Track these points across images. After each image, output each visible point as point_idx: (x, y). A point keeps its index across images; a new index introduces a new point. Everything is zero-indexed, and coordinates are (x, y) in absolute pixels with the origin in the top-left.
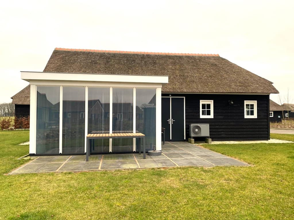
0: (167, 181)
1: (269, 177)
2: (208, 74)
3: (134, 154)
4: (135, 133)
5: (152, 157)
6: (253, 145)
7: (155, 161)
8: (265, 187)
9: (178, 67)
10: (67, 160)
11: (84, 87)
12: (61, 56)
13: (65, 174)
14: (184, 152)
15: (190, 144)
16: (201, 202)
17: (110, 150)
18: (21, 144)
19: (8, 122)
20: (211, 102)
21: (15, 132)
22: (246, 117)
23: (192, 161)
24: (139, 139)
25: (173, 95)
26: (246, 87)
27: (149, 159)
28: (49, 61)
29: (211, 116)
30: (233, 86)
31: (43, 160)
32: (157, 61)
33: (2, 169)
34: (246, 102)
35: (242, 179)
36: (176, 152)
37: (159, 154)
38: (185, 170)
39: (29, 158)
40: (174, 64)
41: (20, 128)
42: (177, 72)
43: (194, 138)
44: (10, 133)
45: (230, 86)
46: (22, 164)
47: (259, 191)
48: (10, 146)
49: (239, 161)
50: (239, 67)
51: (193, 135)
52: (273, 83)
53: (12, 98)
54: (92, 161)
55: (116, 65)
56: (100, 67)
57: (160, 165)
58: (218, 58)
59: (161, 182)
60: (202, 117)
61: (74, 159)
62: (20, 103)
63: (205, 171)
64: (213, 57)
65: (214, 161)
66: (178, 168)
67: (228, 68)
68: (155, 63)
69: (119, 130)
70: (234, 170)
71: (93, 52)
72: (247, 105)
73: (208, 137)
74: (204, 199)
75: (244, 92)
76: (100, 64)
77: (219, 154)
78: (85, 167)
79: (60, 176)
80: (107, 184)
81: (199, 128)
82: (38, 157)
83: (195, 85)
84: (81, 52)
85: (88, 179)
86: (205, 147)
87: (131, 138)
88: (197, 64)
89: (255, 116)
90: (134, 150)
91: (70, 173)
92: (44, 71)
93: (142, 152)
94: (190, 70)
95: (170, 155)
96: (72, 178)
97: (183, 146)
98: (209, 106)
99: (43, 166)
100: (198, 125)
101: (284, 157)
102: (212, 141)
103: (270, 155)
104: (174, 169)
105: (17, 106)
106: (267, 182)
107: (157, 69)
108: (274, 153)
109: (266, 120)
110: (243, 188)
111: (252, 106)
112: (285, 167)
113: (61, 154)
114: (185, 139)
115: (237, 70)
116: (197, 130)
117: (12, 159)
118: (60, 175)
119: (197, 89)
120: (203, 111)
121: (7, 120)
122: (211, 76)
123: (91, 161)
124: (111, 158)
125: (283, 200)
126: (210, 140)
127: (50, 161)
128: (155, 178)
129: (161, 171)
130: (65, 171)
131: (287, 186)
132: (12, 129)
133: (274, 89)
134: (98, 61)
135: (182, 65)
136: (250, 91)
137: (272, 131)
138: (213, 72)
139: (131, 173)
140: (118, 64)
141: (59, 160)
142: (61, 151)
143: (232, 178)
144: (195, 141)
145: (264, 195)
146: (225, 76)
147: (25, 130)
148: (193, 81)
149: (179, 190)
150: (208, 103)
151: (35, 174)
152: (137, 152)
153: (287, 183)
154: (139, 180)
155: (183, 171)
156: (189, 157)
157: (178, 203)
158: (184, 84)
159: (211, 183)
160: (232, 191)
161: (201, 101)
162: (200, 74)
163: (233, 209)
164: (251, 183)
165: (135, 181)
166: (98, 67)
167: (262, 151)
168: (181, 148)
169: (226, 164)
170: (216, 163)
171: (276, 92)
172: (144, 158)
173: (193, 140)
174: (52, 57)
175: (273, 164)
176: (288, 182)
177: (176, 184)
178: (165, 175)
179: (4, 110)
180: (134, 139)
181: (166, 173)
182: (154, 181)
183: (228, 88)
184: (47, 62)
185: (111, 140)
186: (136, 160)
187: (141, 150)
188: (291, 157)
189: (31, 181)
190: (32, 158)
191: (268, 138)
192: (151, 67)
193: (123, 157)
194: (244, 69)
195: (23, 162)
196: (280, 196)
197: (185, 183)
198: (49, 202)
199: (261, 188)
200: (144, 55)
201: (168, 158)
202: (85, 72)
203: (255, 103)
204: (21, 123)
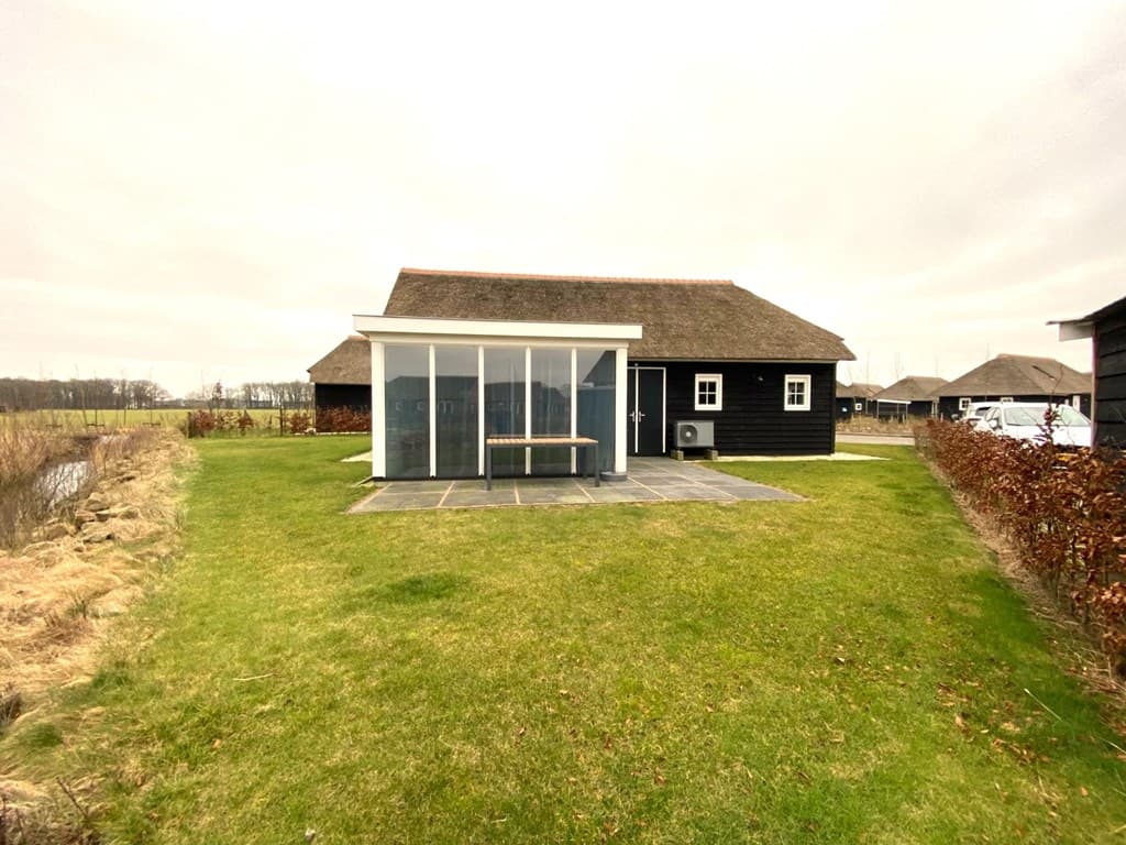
0: (656, 524)
1: (850, 520)
2: (712, 322)
3: (573, 479)
4: (574, 438)
5: (611, 483)
6: (804, 464)
7: (619, 491)
8: (846, 537)
9: (650, 306)
10: (449, 489)
11: (476, 347)
12: (415, 284)
13: (458, 511)
14: (668, 475)
15: (675, 462)
16: (732, 561)
17: (528, 471)
18: (345, 460)
19: (305, 418)
20: (718, 379)
21: (321, 439)
22: (788, 407)
23: (692, 491)
24: (582, 449)
25: (641, 364)
26: (790, 346)
27: (605, 487)
28: (392, 295)
29: (718, 406)
30: (764, 346)
31: (403, 489)
32: (608, 295)
33: (332, 505)
34: (789, 379)
35: (798, 523)
36: (655, 475)
37: (623, 478)
38: (684, 506)
39: (371, 484)
40: (642, 299)
41: (328, 430)
42: (649, 316)
43: (682, 449)
44: (311, 440)
45: (757, 346)
46: (365, 495)
47: (837, 545)
48: (326, 463)
49: (784, 492)
50: (774, 306)
51: (680, 444)
52: (842, 339)
53: (309, 371)
54: (499, 490)
55: (525, 304)
56: (495, 307)
57: (632, 499)
58: (731, 288)
59: (645, 527)
60: (698, 407)
61: (461, 487)
62: (326, 381)
63: (723, 509)
64: (721, 286)
65: (736, 491)
66: (668, 503)
67: (752, 308)
68: (603, 299)
69: (544, 432)
70: (780, 508)
71: (478, 276)
72: (791, 385)
73: (711, 448)
74: (736, 556)
75: (785, 357)
76: (493, 300)
77: (740, 479)
78: (488, 499)
79: (449, 517)
80: (544, 530)
81: (692, 429)
82: (391, 484)
83: (685, 344)
84: (454, 277)
85: (504, 520)
86: (708, 467)
87: (567, 447)
88: (688, 300)
89: (806, 406)
90: (574, 470)
91: (465, 510)
92: (385, 313)
93: (592, 476)
94: (676, 313)
95: (647, 481)
96: (473, 520)
97: (663, 466)
98: (713, 386)
99: (408, 498)
100: (692, 424)
101: (870, 486)
102: (720, 455)
103: (842, 481)
104: (662, 504)
105: (319, 387)
106: (849, 530)
107: (608, 310)
108: (849, 479)
109: (828, 415)
110: (806, 539)
111: (801, 385)
112: (877, 503)
113: (433, 478)
114: (664, 451)
115: (770, 313)
116: (688, 434)
117: (340, 487)
118: (448, 514)
119: (691, 351)
120: (701, 396)
121: (302, 415)
122: (717, 326)
123: (496, 490)
124: (533, 484)
125: (887, 558)
126: (715, 453)
127: (417, 490)
128: (631, 520)
129: (637, 508)
130: (455, 508)
131: (890, 536)
132: (312, 433)
133: (847, 351)
134: (489, 296)
135: (657, 303)
136: (799, 356)
137: (839, 439)
138: (722, 316)
139: (582, 511)
140: (530, 300)
141: (433, 489)
142: (433, 473)
143: (778, 521)
144: (685, 455)
145: (849, 550)
146: (746, 324)
147: (338, 435)
148: (683, 336)
149: (683, 541)
150: (712, 380)
151: (400, 512)
152: (579, 475)
153: (888, 532)
154: (601, 523)
155: (679, 508)
156: (683, 485)
157: (691, 563)
158: (666, 341)
159: (742, 531)
160: (786, 543)
161: (697, 375)
162: (696, 320)
163: (798, 573)
164: (820, 530)
165: (594, 524)
166: (491, 307)
167: (823, 475)
168: (659, 468)
169: (763, 498)
170: (739, 496)
171: (851, 357)
172: (597, 485)
173: (681, 453)
174: (396, 288)
175: (853, 498)
176: (890, 529)
177: (674, 531)
178: (648, 514)
179: (282, 396)
180: (574, 449)
181: (648, 510)
182: (631, 525)
183: (752, 350)
184: (388, 297)
185: (528, 450)
186: (583, 490)
187: (590, 471)
188: (884, 486)
189: (396, 524)
190: (379, 484)
191: (830, 449)
192: (595, 306)
193: (555, 484)
194: (785, 312)
195: (367, 492)
196: (879, 552)
197: (690, 529)
198: (447, 560)
199: (840, 539)
200: (579, 283)
201: (643, 486)
202: (465, 317)
203: (806, 380)
204: (330, 421)
